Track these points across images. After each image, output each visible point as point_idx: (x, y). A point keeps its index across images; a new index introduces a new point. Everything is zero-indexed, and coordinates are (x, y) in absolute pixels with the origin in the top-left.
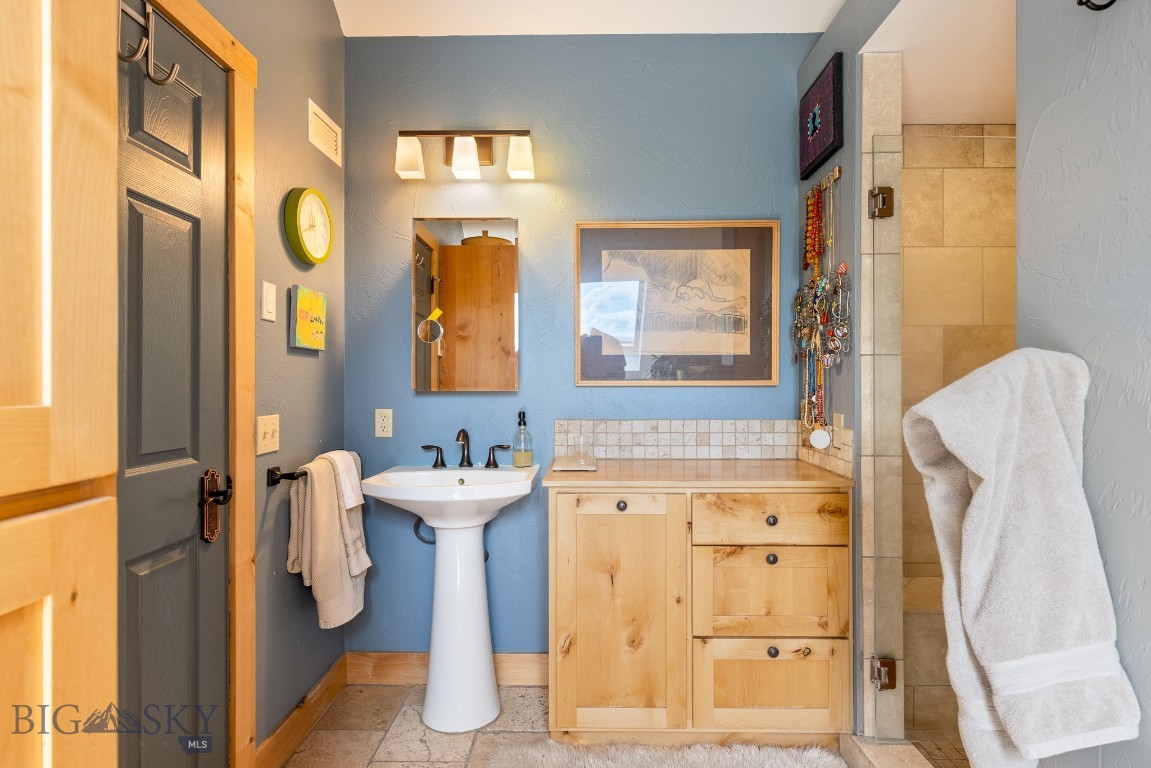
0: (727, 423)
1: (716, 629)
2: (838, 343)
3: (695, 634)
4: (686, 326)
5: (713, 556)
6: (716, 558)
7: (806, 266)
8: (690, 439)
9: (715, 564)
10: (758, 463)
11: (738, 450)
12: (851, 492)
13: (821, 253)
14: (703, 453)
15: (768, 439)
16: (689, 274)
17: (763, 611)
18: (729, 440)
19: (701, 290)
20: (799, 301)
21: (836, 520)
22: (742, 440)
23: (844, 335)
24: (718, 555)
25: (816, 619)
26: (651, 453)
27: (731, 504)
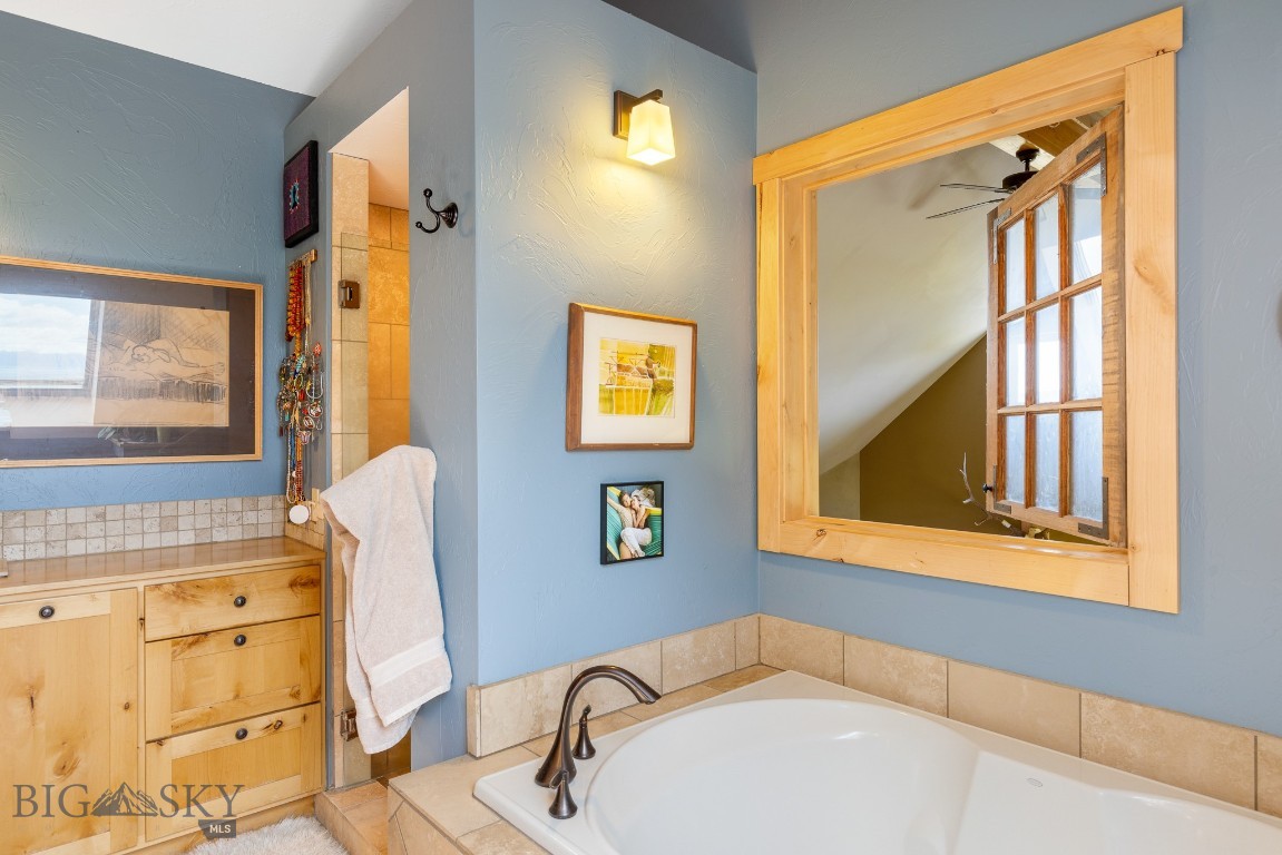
0: (200, 503)
1: (174, 727)
2: (312, 422)
3: (148, 739)
4: (145, 393)
5: (171, 650)
6: (175, 651)
7: (289, 338)
8: (151, 525)
9: (174, 658)
10: (240, 545)
11: (214, 531)
12: (323, 562)
13: (302, 328)
14: (169, 539)
15: (251, 517)
16: (150, 334)
17: (230, 696)
18: (203, 522)
19: (167, 353)
20: (284, 373)
21: (309, 593)
22: (220, 521)
23: (318, 414)
24: (178, 648)
25: (288, 690)
26: (96, 546)
27: (194, 591)
